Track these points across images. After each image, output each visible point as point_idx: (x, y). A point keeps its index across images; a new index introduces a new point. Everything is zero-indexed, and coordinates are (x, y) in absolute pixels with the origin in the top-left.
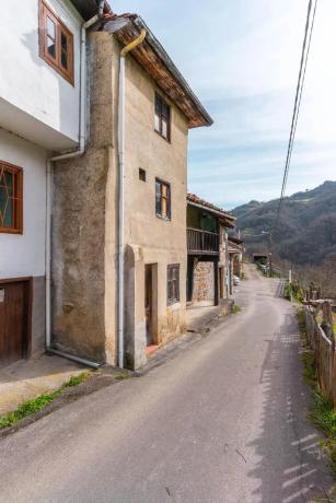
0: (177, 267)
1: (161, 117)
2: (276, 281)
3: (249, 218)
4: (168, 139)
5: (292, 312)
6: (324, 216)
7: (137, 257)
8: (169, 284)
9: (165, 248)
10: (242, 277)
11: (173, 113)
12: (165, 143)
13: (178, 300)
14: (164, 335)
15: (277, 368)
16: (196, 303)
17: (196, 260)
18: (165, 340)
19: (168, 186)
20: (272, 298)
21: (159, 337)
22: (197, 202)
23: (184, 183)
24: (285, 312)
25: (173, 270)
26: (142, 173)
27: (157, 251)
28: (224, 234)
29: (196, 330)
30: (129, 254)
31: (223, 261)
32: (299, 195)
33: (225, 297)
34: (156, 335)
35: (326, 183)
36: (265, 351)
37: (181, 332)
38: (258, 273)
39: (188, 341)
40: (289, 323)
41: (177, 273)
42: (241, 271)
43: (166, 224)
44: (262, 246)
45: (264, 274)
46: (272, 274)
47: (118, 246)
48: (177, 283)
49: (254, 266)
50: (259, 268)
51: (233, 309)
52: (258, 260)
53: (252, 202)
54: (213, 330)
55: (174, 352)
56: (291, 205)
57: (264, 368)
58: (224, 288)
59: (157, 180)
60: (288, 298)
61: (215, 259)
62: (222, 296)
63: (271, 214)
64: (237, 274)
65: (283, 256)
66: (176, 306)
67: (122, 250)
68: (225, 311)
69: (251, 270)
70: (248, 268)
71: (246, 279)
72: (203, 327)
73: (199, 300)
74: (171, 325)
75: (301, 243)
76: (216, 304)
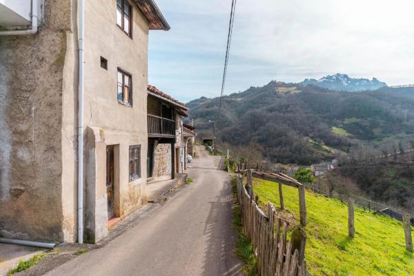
0: (139, 148)
1: (123, 13)
2: (219, 158)
3: (200, 110)
4: (130, 35)
5: (228, 180)
6: (250, 111)
7: (98, 139)
8: (131, 162)
9: (127, 131)
10: (195, 156)
11: (135, 13)
12: (127, 38)
13: (140, 176)
14: (126, 208)
15: (216, 221)
16: (156, 178)
17: (156, 141)
18: (126, 212)
19: (130, 76)
20: (215, 171)
21: (121, 210)
22: (157, 93)
23: (145, 75)
24: (224, 180)
25: (135, 150)
26: (104, 62)
27: (119, 134)
28: (180, 121)
29: (156, 200)
30: (90, 136)
31: (179, 143)
32: (234, 95)
33: (180, 172)
34: (119, 209)
35: (251, 87)
36: (209, 210)
37: (142, 203)
38: (206, 153)
39: (147, 210)
40: (227, 187)
41: (139, 153)
42: (194, 151)
43: (128, 109)
44: (210, 131)
45: (211, 153)
46: (215, 153)
47: (77, 128)
48: (138, 161)
49: (203, 147)
50: (207, 149)
51: (187, 181)
52: (207, 142)
53: (202, 98)
54: (170, 198)
55: (135, 221)
56: (229, 102)
57: (207, 223)
58: (180, 164)
59: (119, 70)
60: (226, 170)
61: (172, 141)
62: (177, 171)
63: (216, 108)
64: (191, 154)
65: (224, 140)
66: (137, 181)
67: (82, 131)
68: (180, 182)
69: (201, 151)
70: (198, 149)
71: (197, 157)
72: (162, 197)
73: (158, 175)
74: (132, 199)
75: (236, 130)
76: (173, 178)
